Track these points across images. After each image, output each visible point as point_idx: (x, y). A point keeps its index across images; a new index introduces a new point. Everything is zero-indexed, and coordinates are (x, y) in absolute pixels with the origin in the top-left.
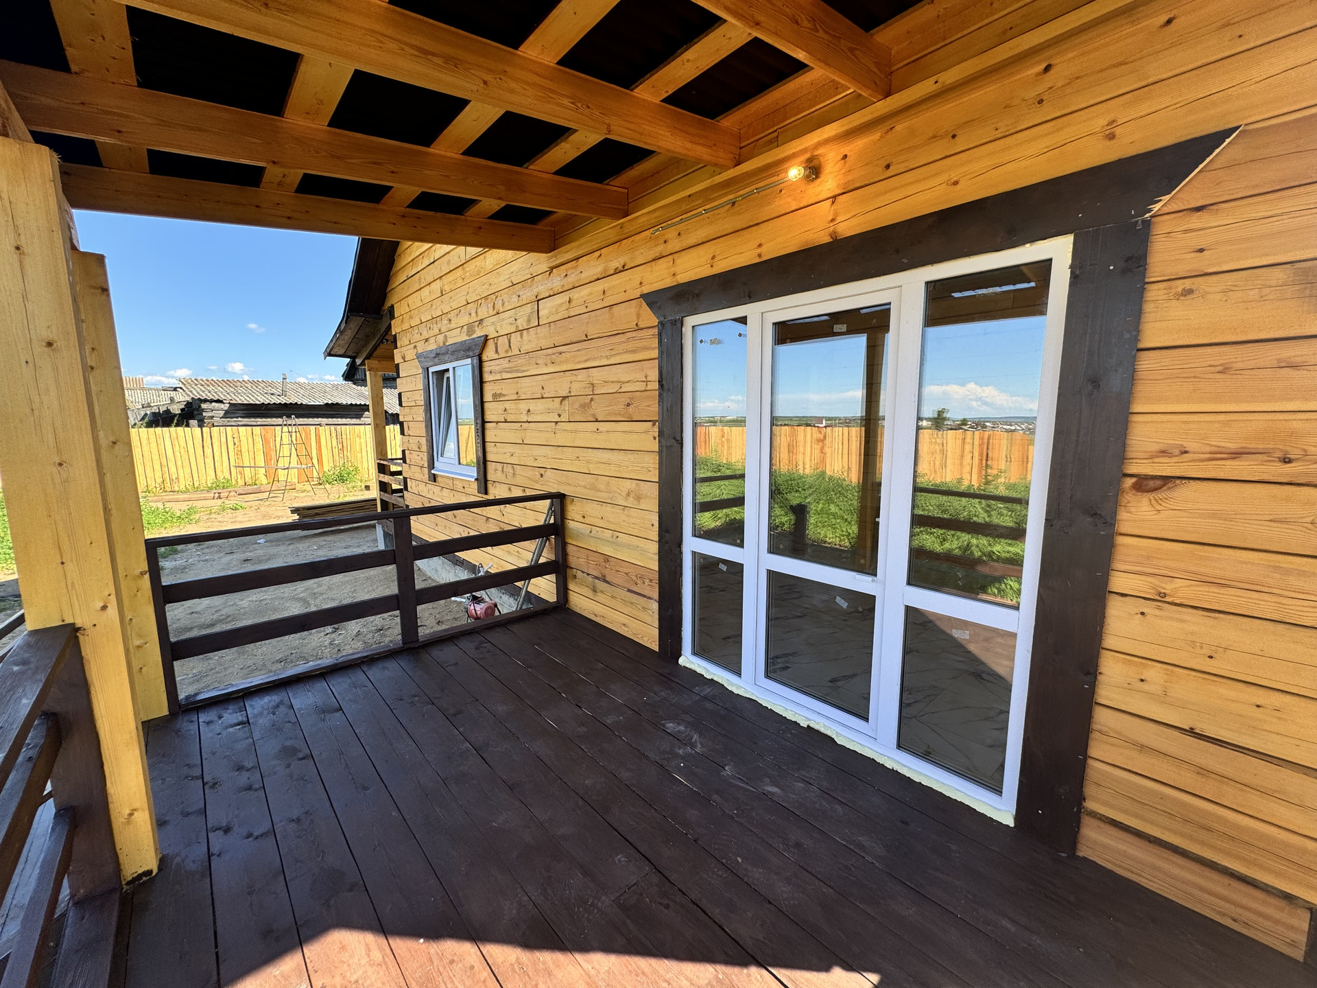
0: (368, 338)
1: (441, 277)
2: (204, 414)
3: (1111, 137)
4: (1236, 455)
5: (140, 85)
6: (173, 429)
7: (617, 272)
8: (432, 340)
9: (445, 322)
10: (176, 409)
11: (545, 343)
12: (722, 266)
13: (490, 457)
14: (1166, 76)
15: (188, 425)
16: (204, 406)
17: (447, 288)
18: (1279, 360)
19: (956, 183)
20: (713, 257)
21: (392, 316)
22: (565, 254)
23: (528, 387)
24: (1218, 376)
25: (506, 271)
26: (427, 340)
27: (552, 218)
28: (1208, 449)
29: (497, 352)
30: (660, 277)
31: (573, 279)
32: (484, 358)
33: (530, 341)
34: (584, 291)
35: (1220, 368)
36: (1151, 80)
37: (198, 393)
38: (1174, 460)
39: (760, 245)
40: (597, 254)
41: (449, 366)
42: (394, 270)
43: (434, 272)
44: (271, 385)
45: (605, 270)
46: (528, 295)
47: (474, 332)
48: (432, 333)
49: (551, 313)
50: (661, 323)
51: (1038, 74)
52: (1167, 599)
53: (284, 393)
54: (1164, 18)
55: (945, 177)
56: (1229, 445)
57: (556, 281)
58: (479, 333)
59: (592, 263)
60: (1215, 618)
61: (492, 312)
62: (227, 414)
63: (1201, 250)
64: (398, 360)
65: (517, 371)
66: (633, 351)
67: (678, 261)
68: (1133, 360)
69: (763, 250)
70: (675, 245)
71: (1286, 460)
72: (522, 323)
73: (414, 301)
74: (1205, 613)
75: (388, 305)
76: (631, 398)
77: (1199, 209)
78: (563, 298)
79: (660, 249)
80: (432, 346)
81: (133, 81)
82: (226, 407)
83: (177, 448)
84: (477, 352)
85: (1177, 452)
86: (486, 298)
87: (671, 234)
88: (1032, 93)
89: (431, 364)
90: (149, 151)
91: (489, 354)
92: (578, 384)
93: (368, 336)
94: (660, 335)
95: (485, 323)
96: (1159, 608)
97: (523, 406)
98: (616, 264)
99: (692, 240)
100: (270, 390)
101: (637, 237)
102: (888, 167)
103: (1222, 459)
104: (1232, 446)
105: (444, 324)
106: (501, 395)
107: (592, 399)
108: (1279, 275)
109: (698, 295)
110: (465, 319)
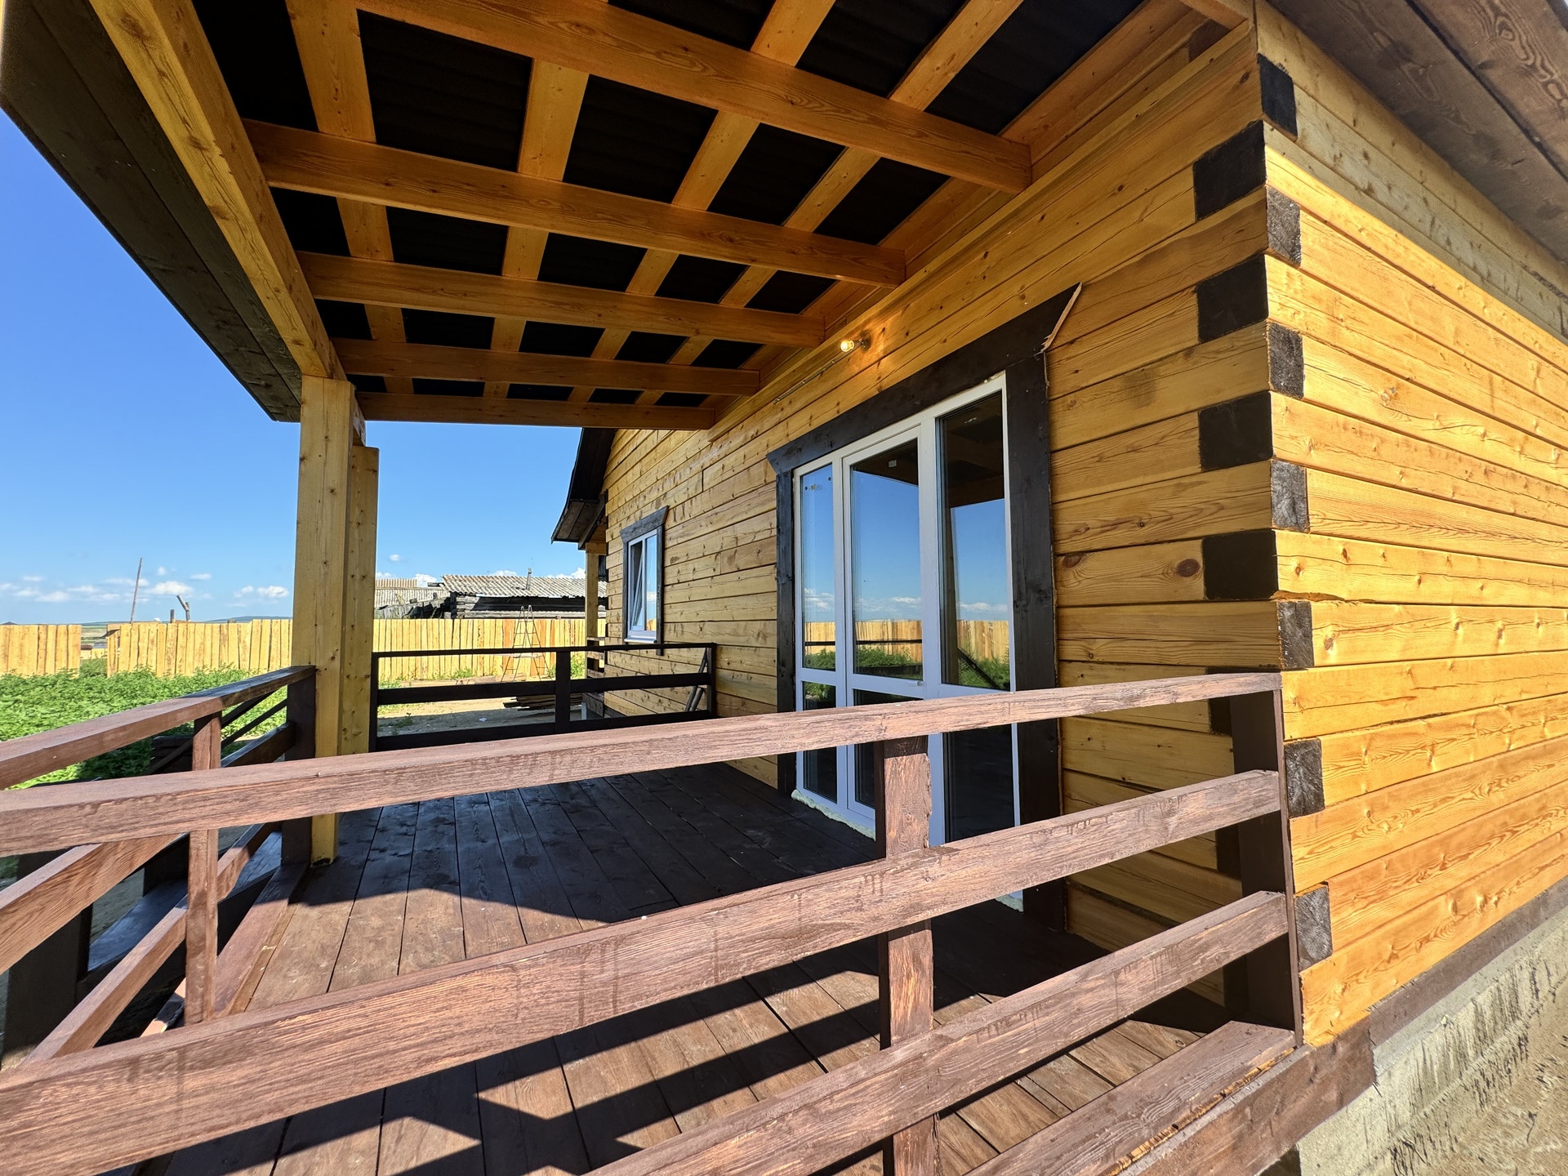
0: (588, 521)
1: (640, 461)
2: (458, 607)
3: (1023, 297)
4: (1115, 525)
5: (408, 341)
6: (430, 620)
7: (753, 438)
8: (632, 517)
9: (642, 499)
10: (437, 604)
11: (707, 507)
12: (816, 424)
13: (668, 618)
14: (1046, 253)
15: (443, 618)
16: (459, 599)
17: (644, 469)
18: (1127, 447)
19: (945, 341)
20: (811, 417)
21: (606, 500)
22: (720, 428)
23: (695, 547)
24: (1098, 464)
25: (683, 449)
26: (629, 517)
27: (709, 399)
28: (1100, 524)
29: (675, 520)
30: (778, 439)
31: (725, 449)
32: (667, 527)
33: (697, 507)
34: (732, 458)
35: (1097, 459)
36: (1038, 257)
37: (457, 587)
38: (1083, 536)
39: (838, 404)
40: (741, 425)
41: (642, 538)
42: (610, 458)
43: (636, 456)
44: (518, 580)
45: (746, 438)
46: (697, 467)
47: (660, 504)
48: (632, 510)
49: (711, 480)
50: (778, 477)
51: (981, 259)
52: (1095, 659)
53: (528, 587)
54: (1040, 216)
55: (938, 339)
56: (1110, 519)
57: (715, 453)
58: (663, 505)
59: (737, 434)
60: (1124, 670)
61: (673, 486)
62: (477, 607)
63: (1077, 371)
64: (608, 539)
65: (688, 535)
66: (763, 504)
67: (790, 424)
68: (1050, 459)
69: (841, 406)
70: (788, 411)
71: (1142, 525)
72: (692, 492)
73: (622, 484)
74: (1118, 667)
75: (604, 490)
76: (761, 546)
77: (1072, 342)
78: (718, 466)
79: (779, 416)
80: (632, 522)
81: (404, 340)
82: (476, 600)
83: (431, 639)
84: (661, 522)
85: (1083, 530)
86: (669, 474)
87: (785, 402)
88: (979, 273)
89: (630, 538)
90: (415, 380)
91: (670, 523)
92: (725, 539)
93: (588, 520)
94: (777, 486)
95: (668, 496)
96: (1091, 669)
97: (691, 566)
98: (752, 432)
99: (798, 405)
100: (517, 584)
101: (765, 409)
102: (907, 334)
103: (1108, 531)
104: (1112, 519)
105: (641, 503)
106: (677, 558)
107: (736, 551)
108: (1117, 383)
109: (800, 450)
110: (654, 495)
